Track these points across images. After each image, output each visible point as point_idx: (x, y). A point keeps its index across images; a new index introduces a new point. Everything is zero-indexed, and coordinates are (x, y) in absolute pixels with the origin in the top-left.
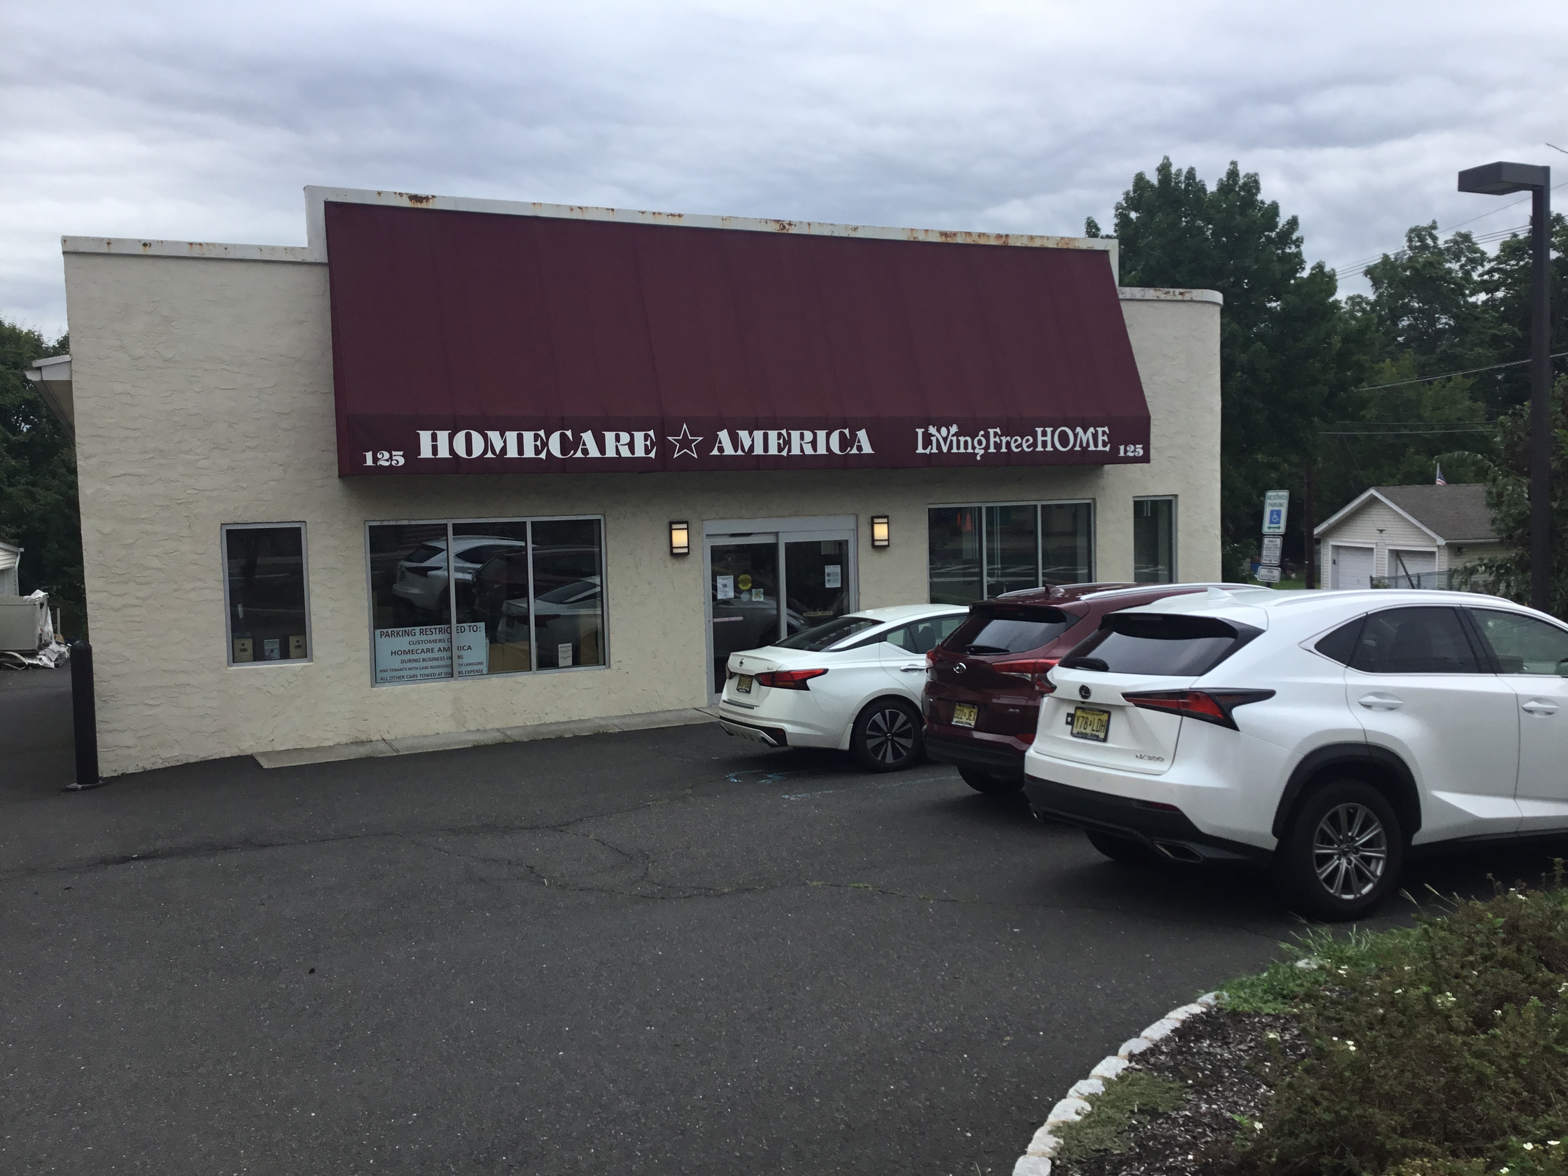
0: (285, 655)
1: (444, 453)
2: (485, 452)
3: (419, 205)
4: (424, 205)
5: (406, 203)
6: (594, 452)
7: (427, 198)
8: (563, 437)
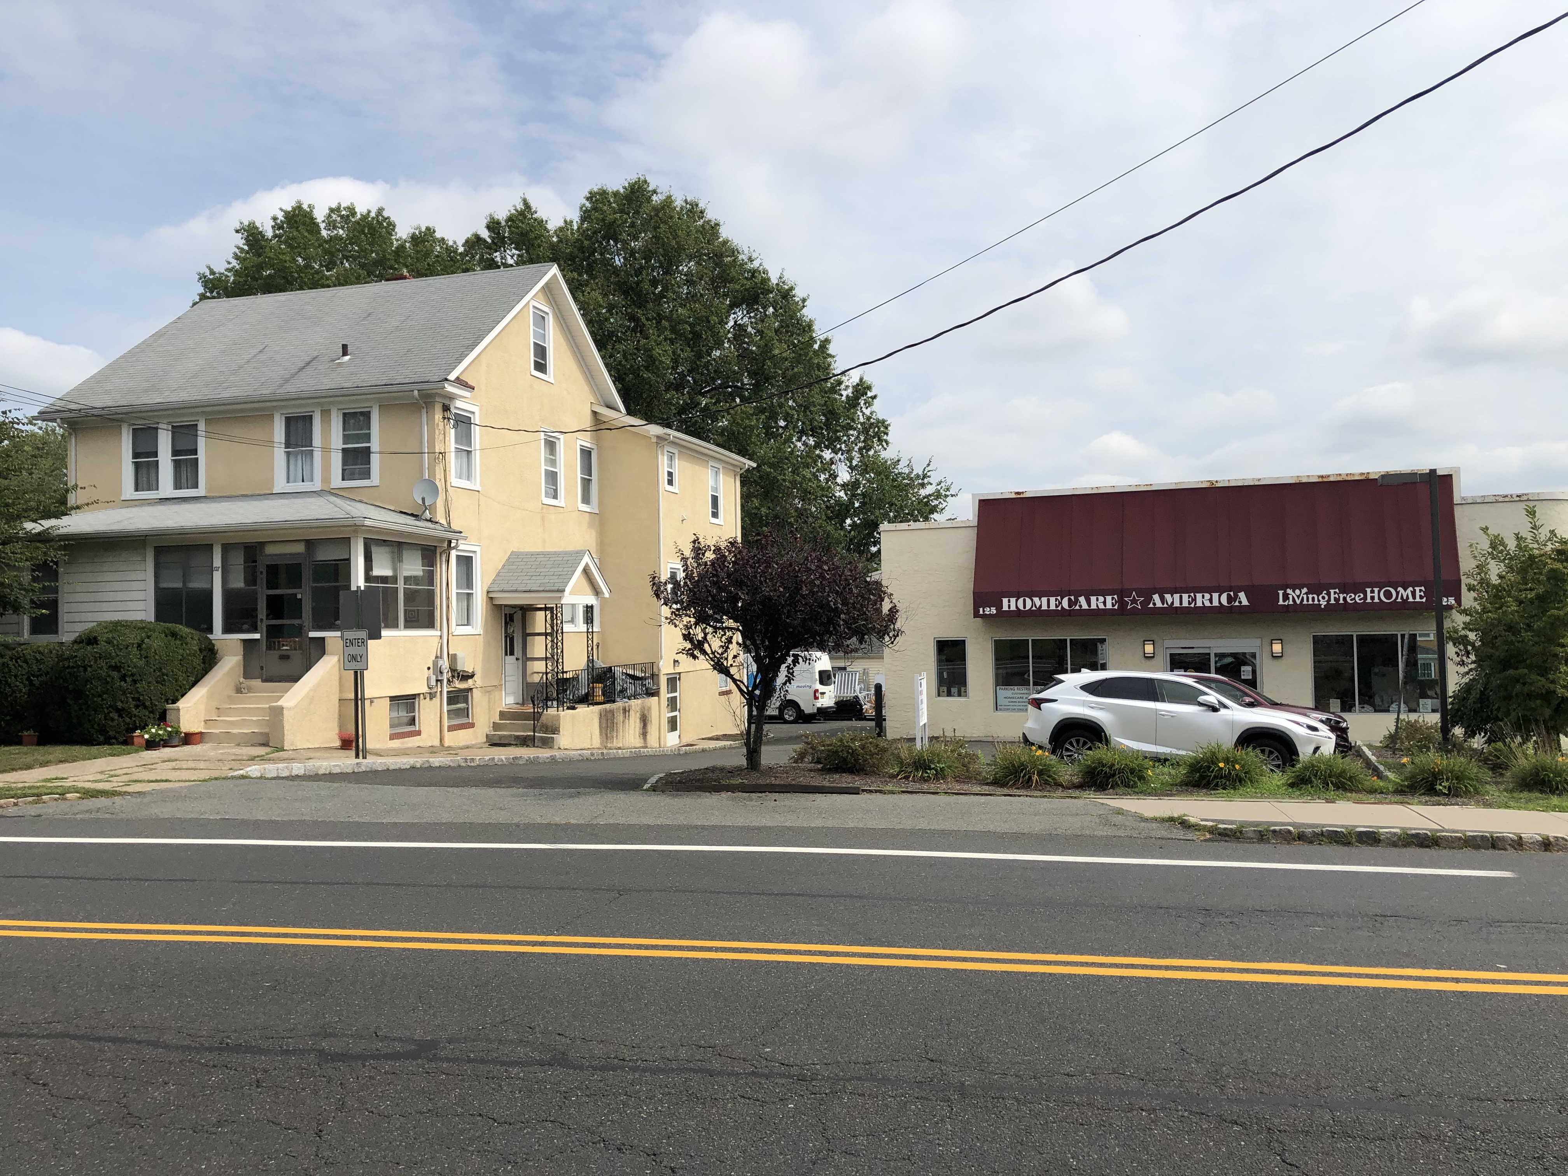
0: (960, 695)
1: (1013, 608)
2: (1032, 607)
3: (1019, 496)
4: (1021, 496)
5: (1013, 496)
6: (1085, 606)
7: (1023, 493)
8: (1070, 600)
